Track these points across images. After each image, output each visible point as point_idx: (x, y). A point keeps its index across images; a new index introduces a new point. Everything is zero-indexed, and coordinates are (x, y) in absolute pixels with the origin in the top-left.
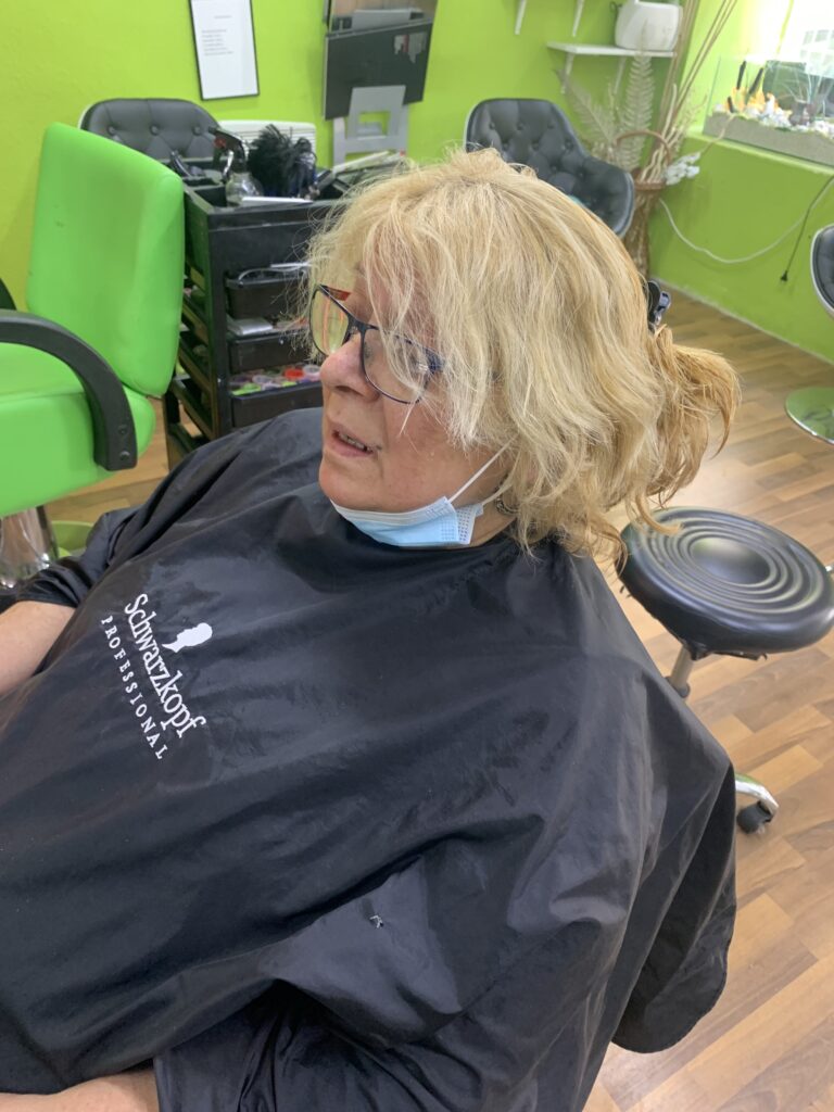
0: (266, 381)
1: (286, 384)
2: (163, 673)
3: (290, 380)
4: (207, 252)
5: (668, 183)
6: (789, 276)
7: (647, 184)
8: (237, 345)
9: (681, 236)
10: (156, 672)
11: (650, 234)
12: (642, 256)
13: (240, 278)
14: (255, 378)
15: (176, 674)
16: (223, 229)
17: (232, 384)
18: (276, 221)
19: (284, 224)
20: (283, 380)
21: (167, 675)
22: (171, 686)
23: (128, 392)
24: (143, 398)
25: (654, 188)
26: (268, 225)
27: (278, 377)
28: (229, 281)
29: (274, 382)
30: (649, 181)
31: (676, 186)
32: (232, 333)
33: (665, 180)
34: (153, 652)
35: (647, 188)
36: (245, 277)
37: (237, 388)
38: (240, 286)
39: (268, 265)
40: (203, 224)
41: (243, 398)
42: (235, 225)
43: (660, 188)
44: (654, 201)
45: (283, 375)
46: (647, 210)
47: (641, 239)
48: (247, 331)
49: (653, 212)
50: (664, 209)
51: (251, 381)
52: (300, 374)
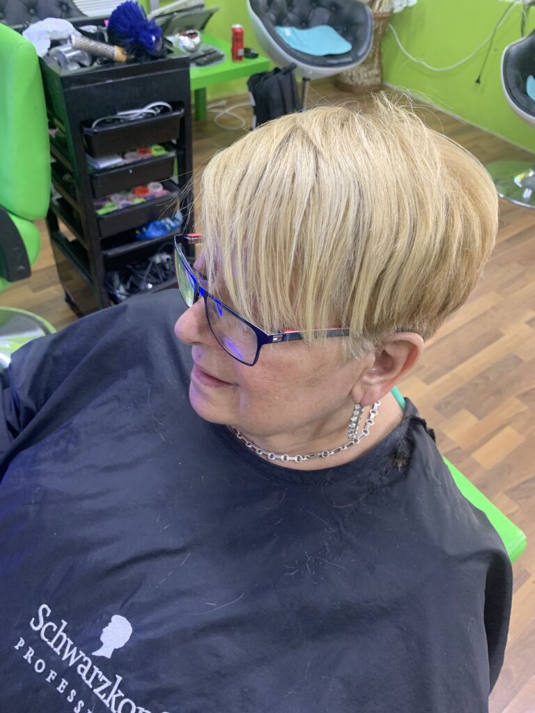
0: (121, 199)
1: (138, 201)
2: (104, 682)
3: (139, 197)
4: (64, 107)
5: (395, 11)
6: (482, 80)
7: (380, 13)
8: (96, 177)
9: (405, 52)
10: (97, 683)
11: (382, 51)
12: (377, 68)
13: (94, 125)
14: (113, 197)
15: (116, 679)
16: (74, 88)
17: (95, 204)
18: (117, 77)
19: (123, 79)
20: (134, 198)
21: (109, 683)
22: (116, 692)
23: (14, 219)
24: (29, 223)
25: (385, 16)
26: (110, 81)
27: (130, 195)
28: (86, 129)
29: (127, 199)
30: (381, 10)
31: (400, 14)
32: (92, 167)
33: (393, 9)
34: (86, 663)
35: (380, 16)
36: (97, 125)
37: (100, 207)
38: (95, 133)
39: (115, 113)
40: (57, 83)
41: (106, 217)
42: (84, 83)
43: (388, 15)
44: (384, 26)
45: (134, 193)
46: (380, 32)
47: (377, 55)
48: (104, 164)
49: (384, 34)
50: (391, 31)
51: (110, 200)
52: (146, 191)
